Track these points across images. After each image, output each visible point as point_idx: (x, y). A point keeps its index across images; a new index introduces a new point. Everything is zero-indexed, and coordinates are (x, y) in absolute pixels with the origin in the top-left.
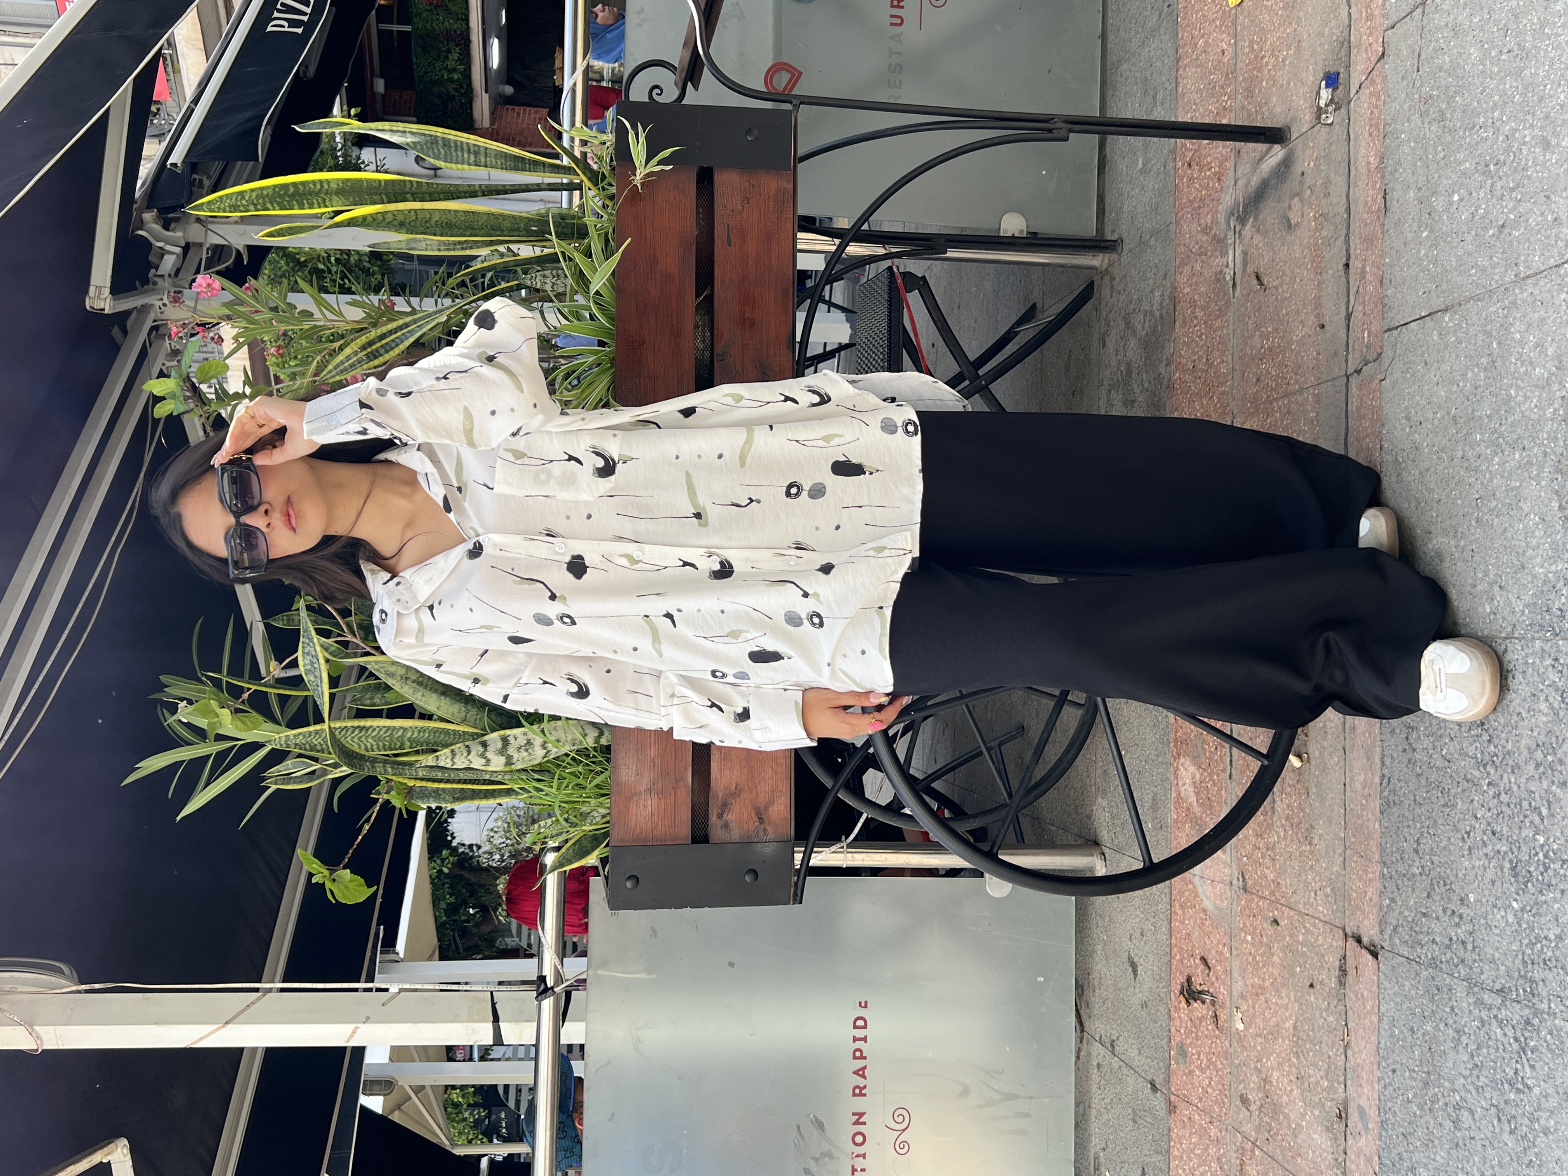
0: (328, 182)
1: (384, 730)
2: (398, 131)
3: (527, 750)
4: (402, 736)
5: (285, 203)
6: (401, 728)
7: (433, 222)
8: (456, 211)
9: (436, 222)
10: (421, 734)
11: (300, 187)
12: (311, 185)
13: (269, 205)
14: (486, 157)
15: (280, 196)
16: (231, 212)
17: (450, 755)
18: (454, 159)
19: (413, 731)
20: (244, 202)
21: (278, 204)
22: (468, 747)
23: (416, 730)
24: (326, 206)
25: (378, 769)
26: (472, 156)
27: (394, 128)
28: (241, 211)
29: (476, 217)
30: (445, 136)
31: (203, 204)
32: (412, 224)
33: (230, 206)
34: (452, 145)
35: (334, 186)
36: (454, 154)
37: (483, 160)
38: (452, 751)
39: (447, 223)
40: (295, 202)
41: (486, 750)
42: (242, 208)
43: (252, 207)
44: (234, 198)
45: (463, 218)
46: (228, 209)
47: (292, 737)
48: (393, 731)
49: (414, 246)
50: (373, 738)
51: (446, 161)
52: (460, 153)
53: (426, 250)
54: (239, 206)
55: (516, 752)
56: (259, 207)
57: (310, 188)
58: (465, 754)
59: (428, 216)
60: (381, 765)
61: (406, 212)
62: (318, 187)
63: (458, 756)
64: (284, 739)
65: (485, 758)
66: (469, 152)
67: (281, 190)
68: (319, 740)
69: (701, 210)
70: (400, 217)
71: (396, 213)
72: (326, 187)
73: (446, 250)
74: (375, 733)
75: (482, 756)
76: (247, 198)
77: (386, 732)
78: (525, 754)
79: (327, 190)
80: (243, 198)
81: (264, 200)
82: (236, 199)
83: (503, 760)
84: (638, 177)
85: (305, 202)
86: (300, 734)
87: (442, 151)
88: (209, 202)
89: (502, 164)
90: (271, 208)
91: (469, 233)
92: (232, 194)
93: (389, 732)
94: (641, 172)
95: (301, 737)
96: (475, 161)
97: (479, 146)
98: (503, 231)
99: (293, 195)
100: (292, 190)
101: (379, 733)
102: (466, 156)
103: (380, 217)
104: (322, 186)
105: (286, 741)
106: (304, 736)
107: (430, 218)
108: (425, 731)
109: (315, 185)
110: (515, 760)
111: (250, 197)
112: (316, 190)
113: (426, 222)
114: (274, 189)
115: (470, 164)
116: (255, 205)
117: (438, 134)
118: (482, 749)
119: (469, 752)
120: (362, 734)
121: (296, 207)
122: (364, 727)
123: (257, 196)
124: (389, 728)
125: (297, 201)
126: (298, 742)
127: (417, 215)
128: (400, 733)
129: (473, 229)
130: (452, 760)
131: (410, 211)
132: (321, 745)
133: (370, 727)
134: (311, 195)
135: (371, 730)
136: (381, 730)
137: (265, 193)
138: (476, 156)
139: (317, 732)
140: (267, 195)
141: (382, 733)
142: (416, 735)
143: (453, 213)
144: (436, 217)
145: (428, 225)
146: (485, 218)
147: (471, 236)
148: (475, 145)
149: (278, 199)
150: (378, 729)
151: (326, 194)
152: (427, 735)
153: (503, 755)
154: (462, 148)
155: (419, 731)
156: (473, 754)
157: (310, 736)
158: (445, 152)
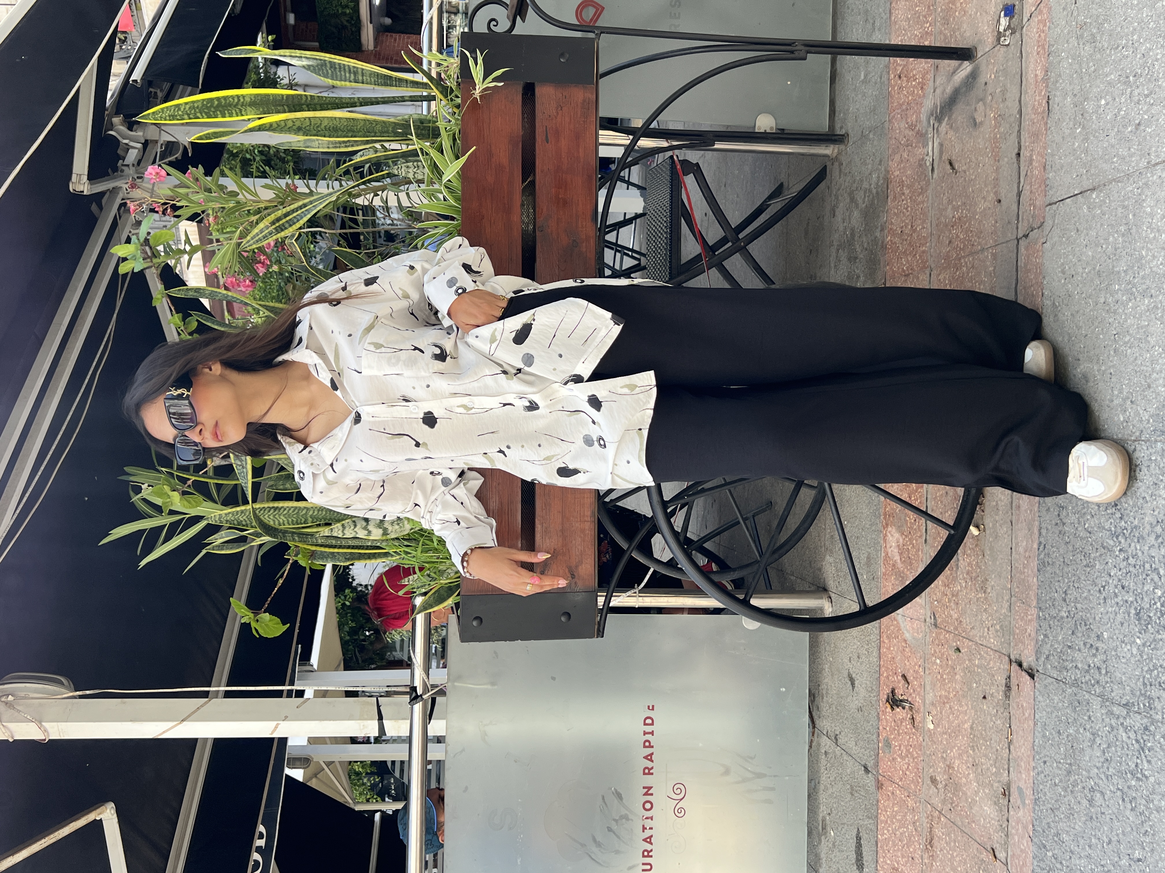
0: (244, 96)
1: (292, 509)
2: (296, 57)
3: (398, 524)
4: (306, 514)
5: (211, 113)
6: (305, 508)
7: (323, 126)
8: (340, 118)
9: (325, 127)
10: (320, 512)
11: (223, 100)
12: (231, 99)
13: (199, 115)
14: (363, 76)
15: (207, 108)
16: (170, 120)
17: (341, 528)
18: (339, 78)
19: (314, 510)
20: (180, 113)
21: (206, 113)
22: (354, 522)
23: (316, 510)
24: (242, 115)
25: (288, 538)
26: (352, 75)
27: (293, 54)
28: (178, 120)
29: (355, 122)
30: (331, 60)
31: (149, 114)
32: (307, 128)
33: (169, 116)
34: (337, 66)
35: (248, 99)
36: (339, 73)
37: (360, 78)
38: (343, 525)
39: (333, 127)
40: (218, 112)
41: (368, 524)
42: (178, 117)
43: (186, 117)
44: (172, 110)
45: (345, 124)
46: (168, 118)
47: (224, 515)
48: (299, 510)
49: (310, 145)
50: (284, 515)
51: (332, 79)
52: (343, 73)
53: (319, 147)
54: (176, 116)
55: (390, 525)
56: (191, 116)
57: (230, 101)
58: (352, 527)
59: (319, 122)
60: (290, 535)
61: (302, 120)
62: (236, 100)
63: (347, 529)
64: (218, 517)
65: (368, 530)
66: (350, 72)
67: (208, 103)
68: (244, 518)
69: (526, 115)
70: (298, 124)
71: (294, 120)
72: (242, 100)
73: (333, 147)
74: (285, 512)
75: (365, 528)
76: (182, 109)
77: (293, 512)
78: (397, 527)
79: (243, 103)
80: (179, 109)
81: (195, 111)
82: (174, 110)
83: (380, 531)
84: (478, 91)
85: (226, 112)
86: (229, 513)
87: (330, 71)
88: (153, 113)
89: (375, 81)
90: (200, 117)
91: (350, 135)
92: (171, 106)
93: (296, 511)
94: (479, 87)
95: (231, 515)
96: (355, 79)
97: (357, 68)
98: (376, 133)
99: (218, 106)
100: (216, 103)
101: (288, 512)
102: (348, 75)
103: (283, 124)
104: (239, 100)
105: (219, 518)
106: (233, 515)
107: (321, 124)
109: (233, 99)
110: (389, 531)
111: (185, 109)
112: (234, 103)
113: (318, 127)
114: (203, 102)
115: (350, 82)
116: (188, 115)
117: (326, 59)
118: (364, 524)
119: (355, 526)
120: (276, 512)
121: (219, 116)
122: (277, 507)
123: (190, 108)
124: (296, 508)
125: (220, 111)
126: (228, 519)
127: (311, 122)
128: (304, 512)
129: (354, 132)
130: (343, 532)
131: (305, 119)
132: (246, 521)
133: (282, 507)
134: (230, 106)
135: (282, 509)
136: (290, 510)
137: (196, 105)
138: (355, 76)
139: (242, 512)
140: (198, 107)
141: (290, 512)
142: (316, 513)
143: (338, 120)
144: (325, 123)
145: (319, 129)
146: (362, 123)
147: (352, 137)
148: (354, 67)
149: (205, 110)
150: (287, 509)
151: (242, 106)
152: (324, 513)
153: (380, 528)
154: (345, 69)
156: (358, 527)
157: (237, 514)
158: (332, 72)
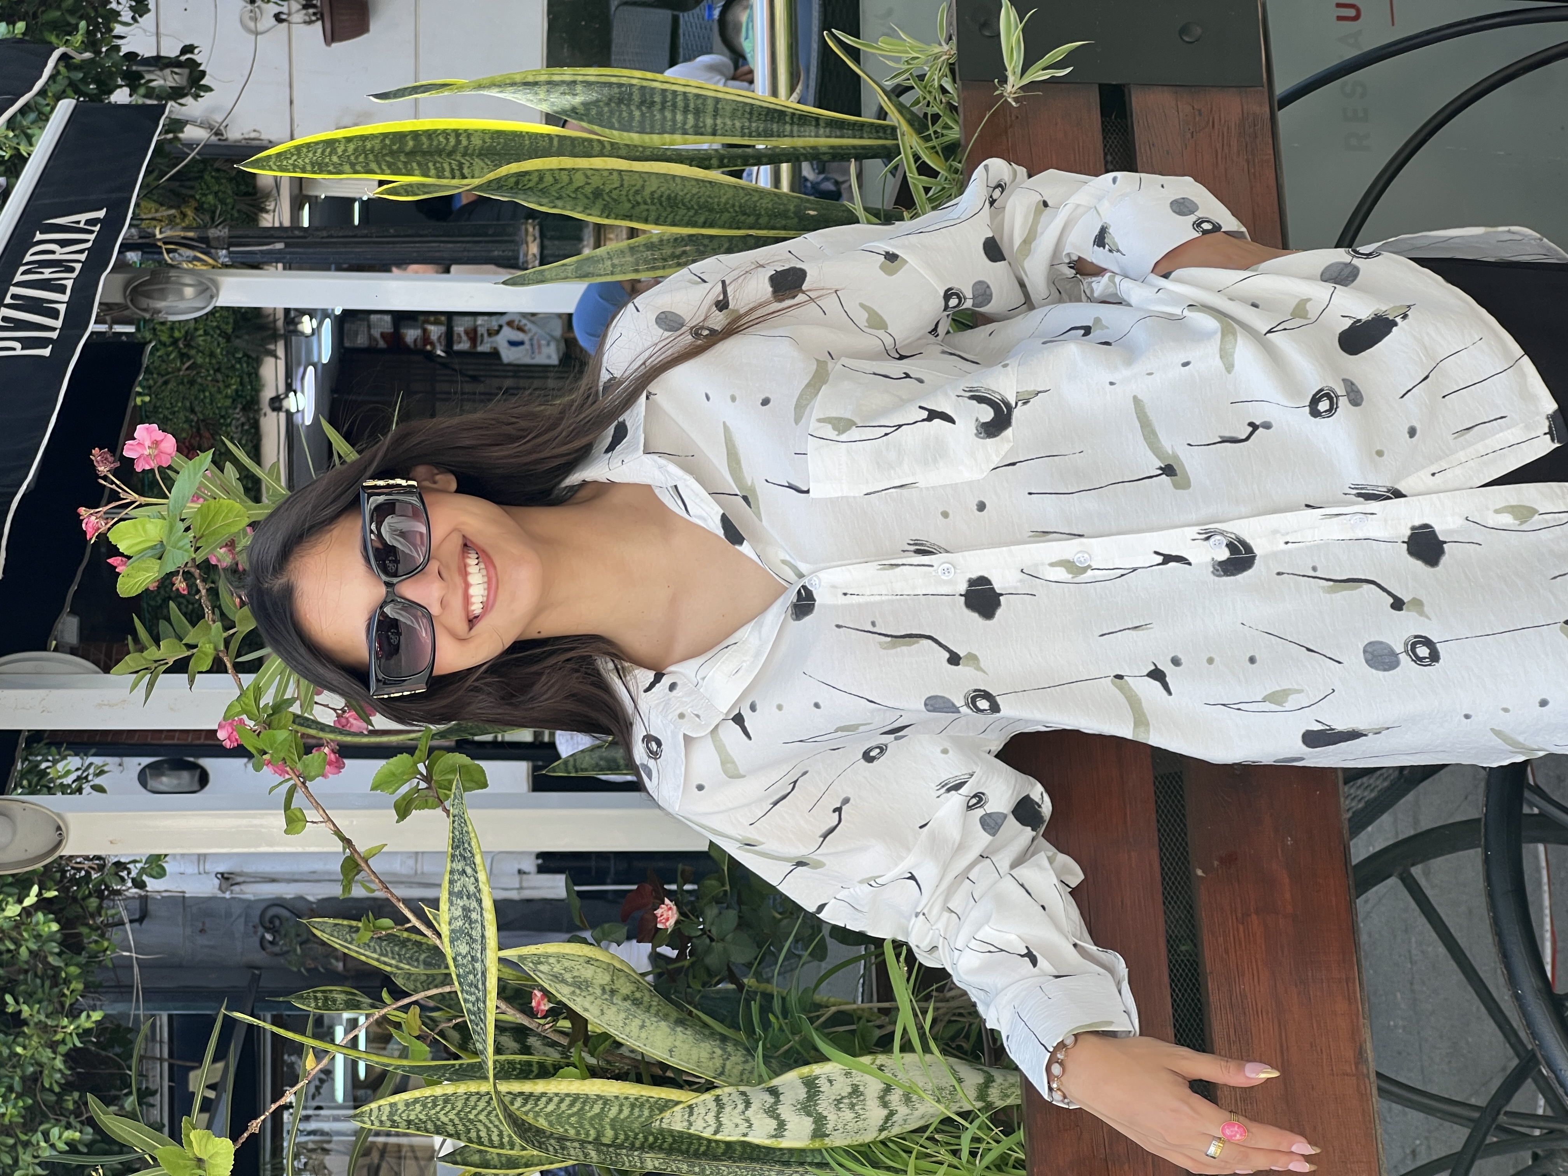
0: (469, 134)
1: (568, 1101)
2: (563, 82)
3: (852, 1106)
4: (601, 1116)
5: (401, 165)
6: (599, 1097)
7: (647, 192)
8: (683, 178)
9: (652, 193)
10: (636, 1112)
11: (424, 139)
12: (441, 139)
13: (373, 166)
14: (715, 116)
15: (392, 153)
16: (314, 173)
18: (658, 126)
19: (621, 1105)
20: (335, 159)
21: (389, 165)
22: (743, 1093)
23: (627, 1103)
24: (464, 177)
25: (572, 1152)
26: (690, 117)
27: (556, 78)
28: (330, 173)
29: (716, 189)
30: (645, 83)
31: (269, 157)
32: (615, 194)
33: (313, 164)
34: (657, 99)
35: (477, 142)
36: (658, 116)
37: (709, 121)
38: (718, 1099)
39: (669, 197)
40: (415, 165)
41: (777, 1102)
42: (331, 168)
43: (347, 168)
44: (319, 151)
45: (695, 191)
46: (309, 168)
47: (401, 1107)
48: (584, 1103)
50: (548, 1115)
51: (642, 131)
52: (668, 115)
54: (327, 165)
55: (832, 1109)
56: (358, 168)
57: (440, 143)
58: (741, 1107)
59: (640, 182)
60: (576, 1144)
61: (606, 174)
62: (452, 141)
63: (728, 1109)
64: (387, 1109)
65: (777, 1117)
66: (686, 110)
67: (393, 143)
68: (452, 1116)
70: (596, 181)
71: (589, 173)
72: (464, 142)
74: (551, 1107)
75: (772, 1112)
76: (340, 151)
77: (572, 1105)
78: (848, 1115)
79: (466, 148)
80: (333, 151)
81: (366, 157)
82: (323, 152)
83: (807, 1124)
84: (1009, 88)
85: (430, 165)
86: (416, 1101)
87: (637, 113)
88: (279, 155)
89: (742, 128)
90: (378, 171)
92: (317, 143)
93: (578, 1105)
94: (1013, 84)
95: (418, 1107)
96: (696, 126)
97: (705, 98)
99: (411, 154)
100: (411, 143)
101: (558, 1106)
102: (679, 117)
103: (565, 177)
104: (458, 142)
105: (391, 1114)
106: (424, 1106)
107: (643, 187)
108: (642, 1105)
109: (447, 139)
110: (830, 1126)
111: (345, 151)
112: (449, 148)
113: (637, 192)
114: (383, 140)
115: (685, 133)
116: (353, 165)
117: (634, 81)
118: (771, 1100)
119: (748, 1104)
120: (529, 1107)
121: (417, 172)
122: (531, 1094)
123: (356, 150)
124: (576, 1098)
125: (419, 164)
126: (412, 1117)
127: (622, 180)
128: (597, 1109)
130: (717, 1117)
131: (611, 171)
132: (454, 1125)
133: (543, 1094)
134: (440, 155)
135: (544, 1099)
136: (562, 1101)
137: (369, 145)
138: (697, 119)
139: (447, 1099)
140: (372, 150)
141: (564, 1106)
142: (626, 1112)
143: (678, 181)
144: (652, 185)
145: (639, 198)
146: (730, 193)
147: (704, 225)
148: (698, 96)
149: (388, 159)
150: (556, 1099)
151: (464, 155)
152: (646, 1113)
153: (809, 1114)
154: (674, 105)
155: (633, 1106)
156: (754, 1107)
157: (435, 1105)
158: (643, 115)
